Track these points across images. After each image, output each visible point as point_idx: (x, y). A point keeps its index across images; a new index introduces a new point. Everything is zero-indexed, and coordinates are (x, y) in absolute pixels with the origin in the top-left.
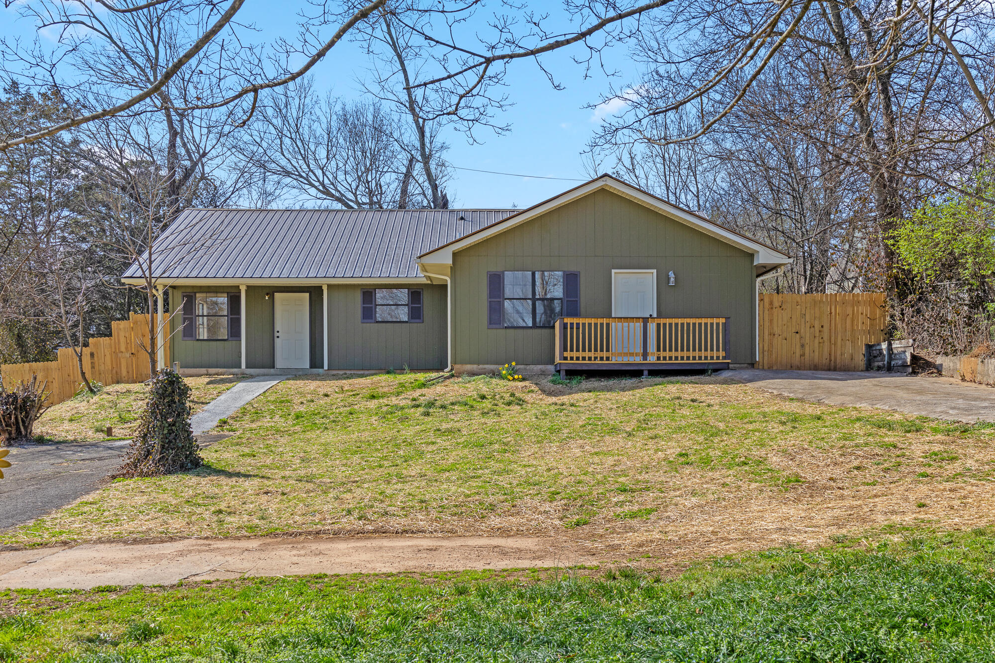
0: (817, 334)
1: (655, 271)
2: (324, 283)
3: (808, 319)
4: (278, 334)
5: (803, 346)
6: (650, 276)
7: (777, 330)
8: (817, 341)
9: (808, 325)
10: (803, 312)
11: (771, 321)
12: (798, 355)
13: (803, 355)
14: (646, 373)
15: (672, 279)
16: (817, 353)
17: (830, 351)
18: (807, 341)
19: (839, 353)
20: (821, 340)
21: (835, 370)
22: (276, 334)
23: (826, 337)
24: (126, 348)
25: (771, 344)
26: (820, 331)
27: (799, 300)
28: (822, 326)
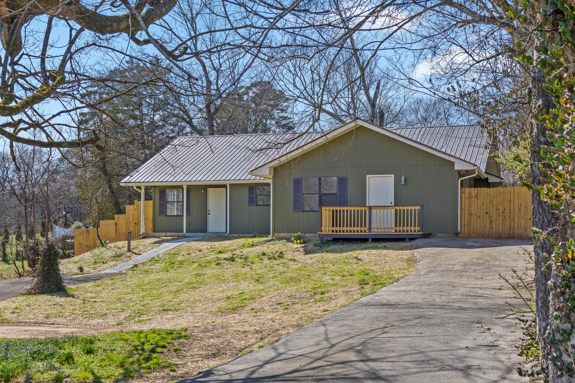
0: (501, 214)
1: (393, 175)
2: (228, 183)
3: (495, 204)
4: (209, 212)
5: (491, 222)
6: (391, 179)
7: (473, 212)
8: (501, 219)
9: (495, 208)
10: (492, 200)
11: (470, 206)
12: (488, 228)
13: (491, 228)
14: (370, 240)
15: (403, 180)
16: (501, 226)
17: (510, 225)
18: (494, 218)
19: (516, 227)
20: (504, 218)
21: (513, 238)
22: (208, 212)
23: (507, 216)
24: (133, 221)
25: (470, 220)
26: (503, 212)
27: (489, 192)
28: (505, 209)
